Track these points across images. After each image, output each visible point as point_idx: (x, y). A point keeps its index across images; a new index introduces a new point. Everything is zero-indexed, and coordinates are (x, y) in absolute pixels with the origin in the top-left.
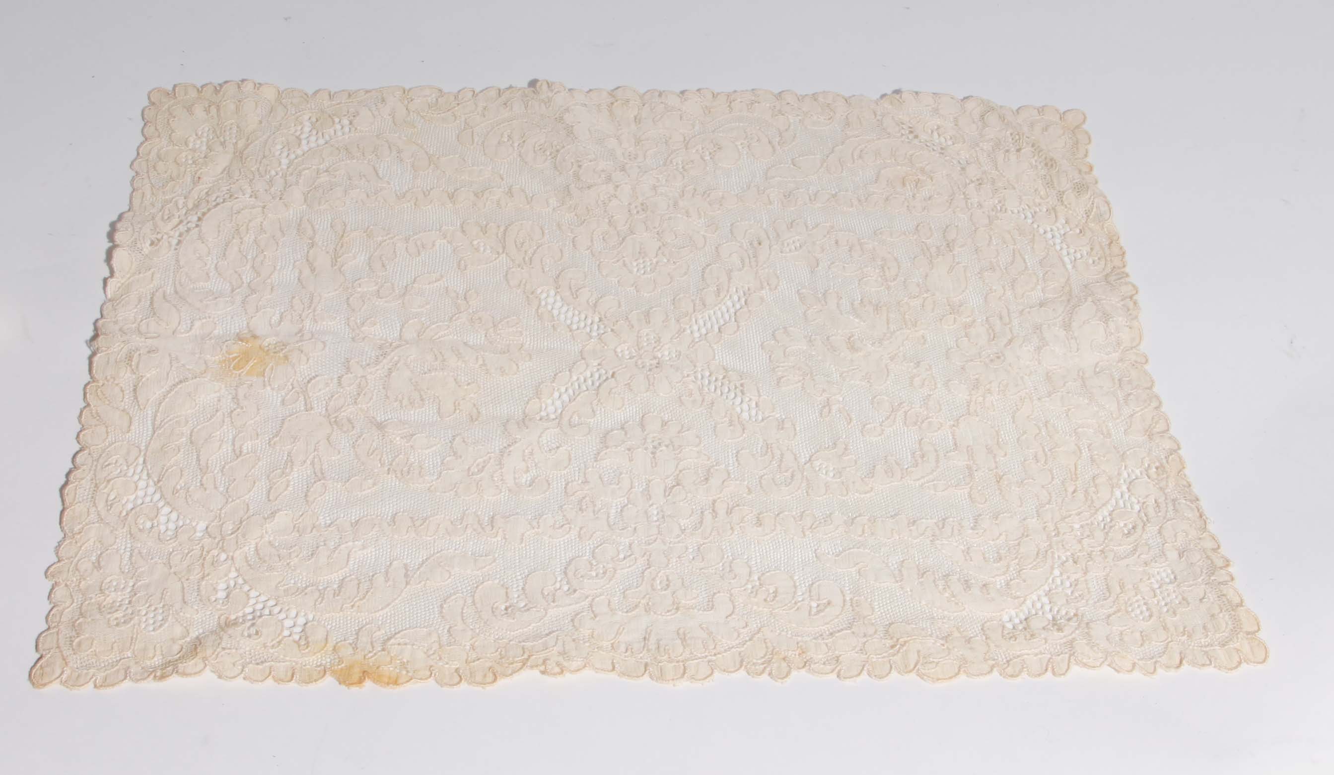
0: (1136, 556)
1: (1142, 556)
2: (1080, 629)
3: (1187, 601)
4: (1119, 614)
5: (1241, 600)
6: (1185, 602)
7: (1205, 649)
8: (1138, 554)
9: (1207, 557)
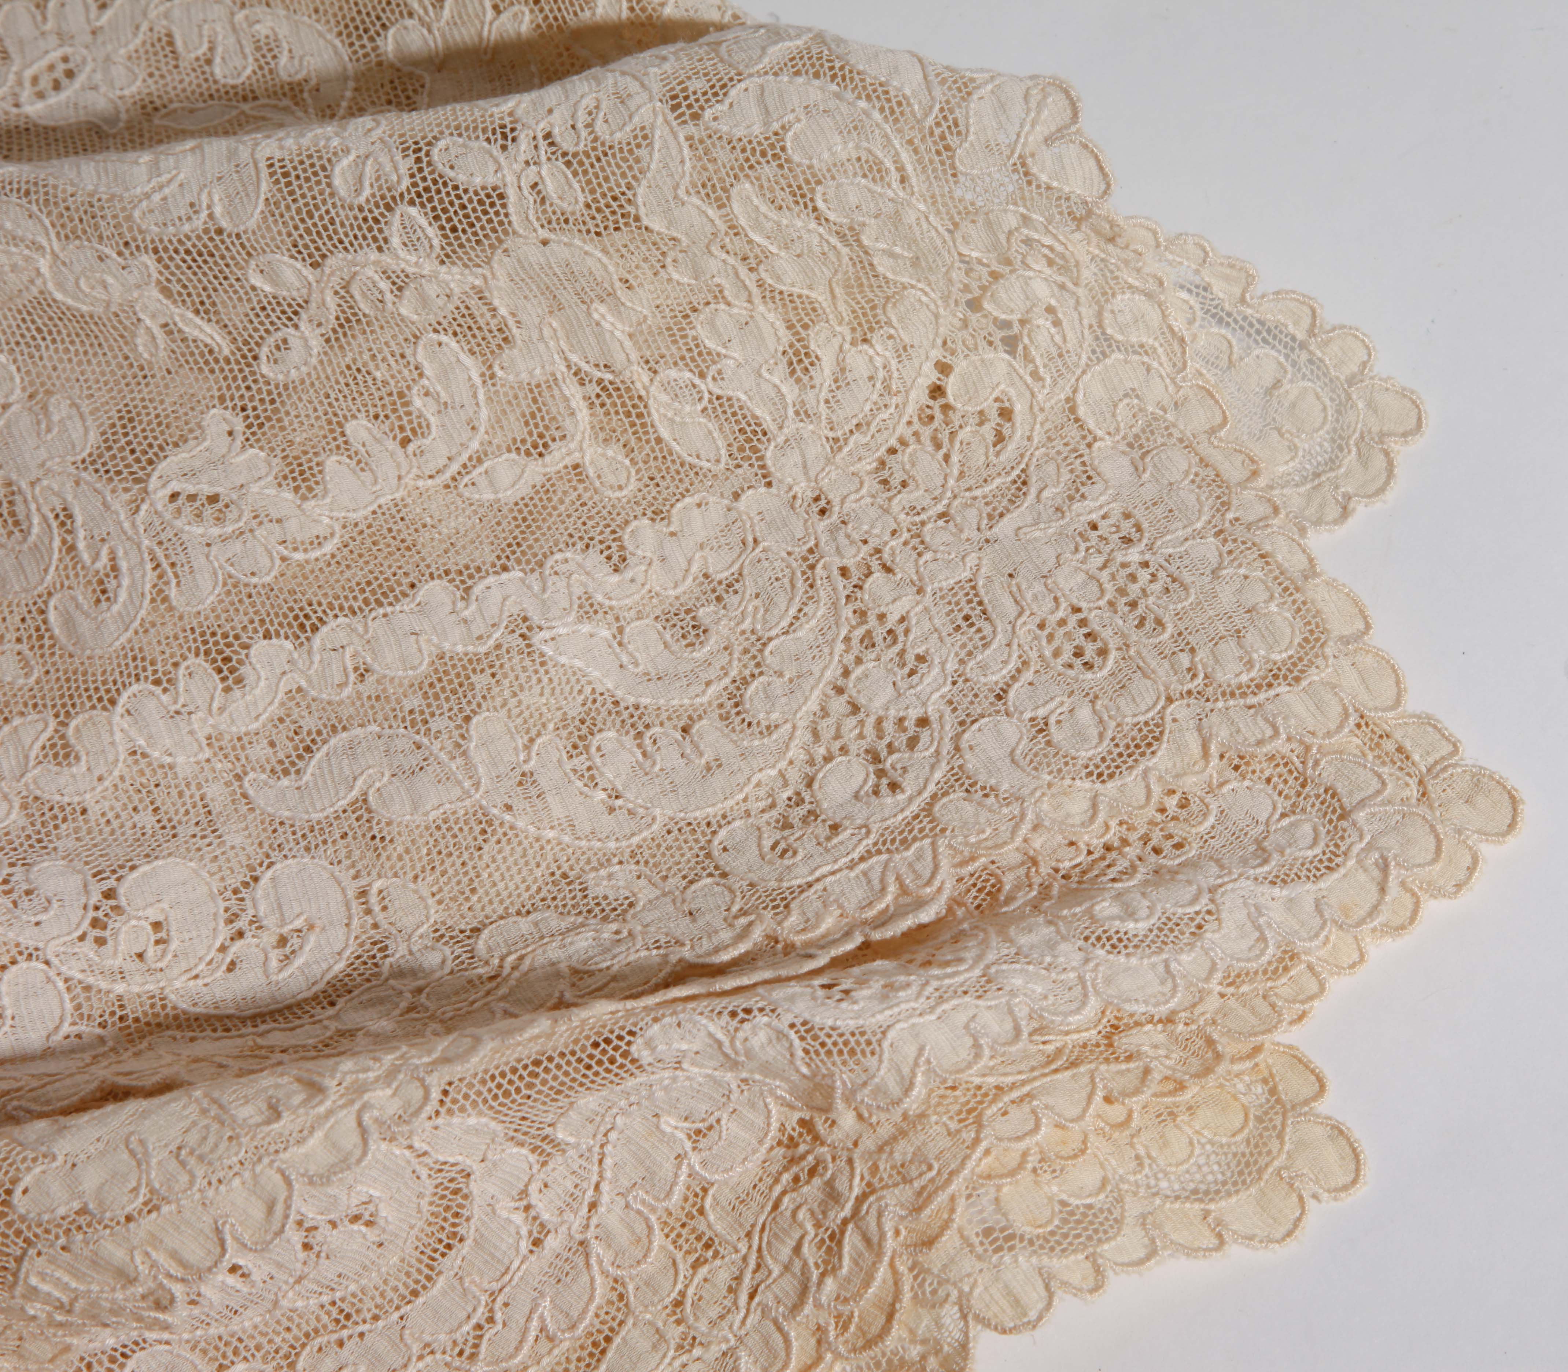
0: (1031, 497)
1: (1046, 494)
2: (944, 764)
3: (1182, 584)
4: (1028, 676)
5: (1311, 560)
6: (1176, 585)
7: (1252, 700)
8: (1033, 492)
9: (1201, 460)
